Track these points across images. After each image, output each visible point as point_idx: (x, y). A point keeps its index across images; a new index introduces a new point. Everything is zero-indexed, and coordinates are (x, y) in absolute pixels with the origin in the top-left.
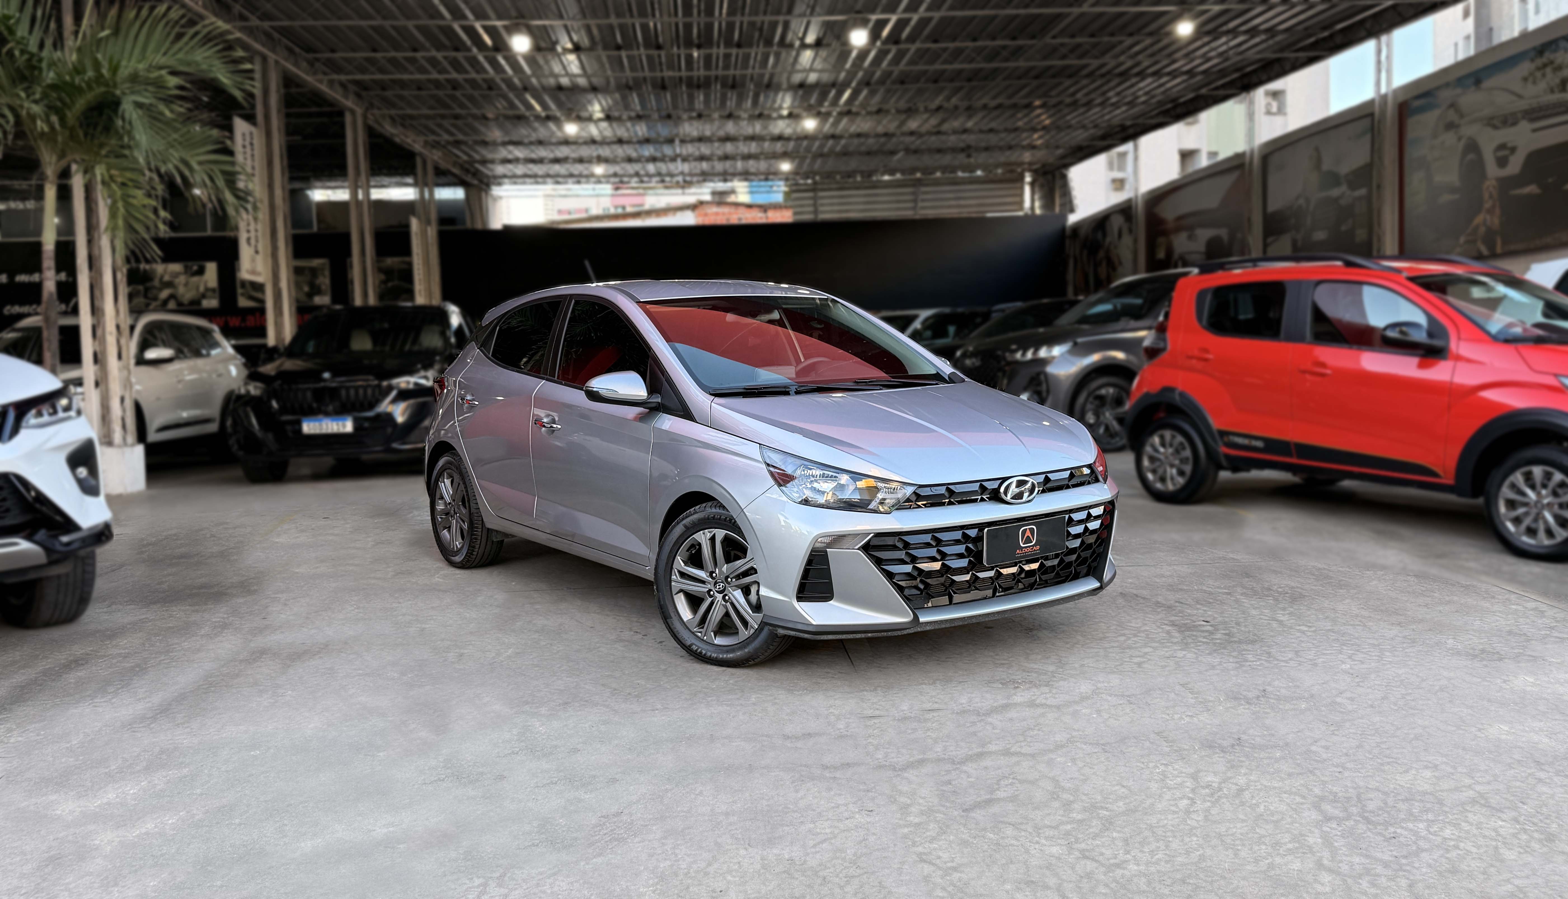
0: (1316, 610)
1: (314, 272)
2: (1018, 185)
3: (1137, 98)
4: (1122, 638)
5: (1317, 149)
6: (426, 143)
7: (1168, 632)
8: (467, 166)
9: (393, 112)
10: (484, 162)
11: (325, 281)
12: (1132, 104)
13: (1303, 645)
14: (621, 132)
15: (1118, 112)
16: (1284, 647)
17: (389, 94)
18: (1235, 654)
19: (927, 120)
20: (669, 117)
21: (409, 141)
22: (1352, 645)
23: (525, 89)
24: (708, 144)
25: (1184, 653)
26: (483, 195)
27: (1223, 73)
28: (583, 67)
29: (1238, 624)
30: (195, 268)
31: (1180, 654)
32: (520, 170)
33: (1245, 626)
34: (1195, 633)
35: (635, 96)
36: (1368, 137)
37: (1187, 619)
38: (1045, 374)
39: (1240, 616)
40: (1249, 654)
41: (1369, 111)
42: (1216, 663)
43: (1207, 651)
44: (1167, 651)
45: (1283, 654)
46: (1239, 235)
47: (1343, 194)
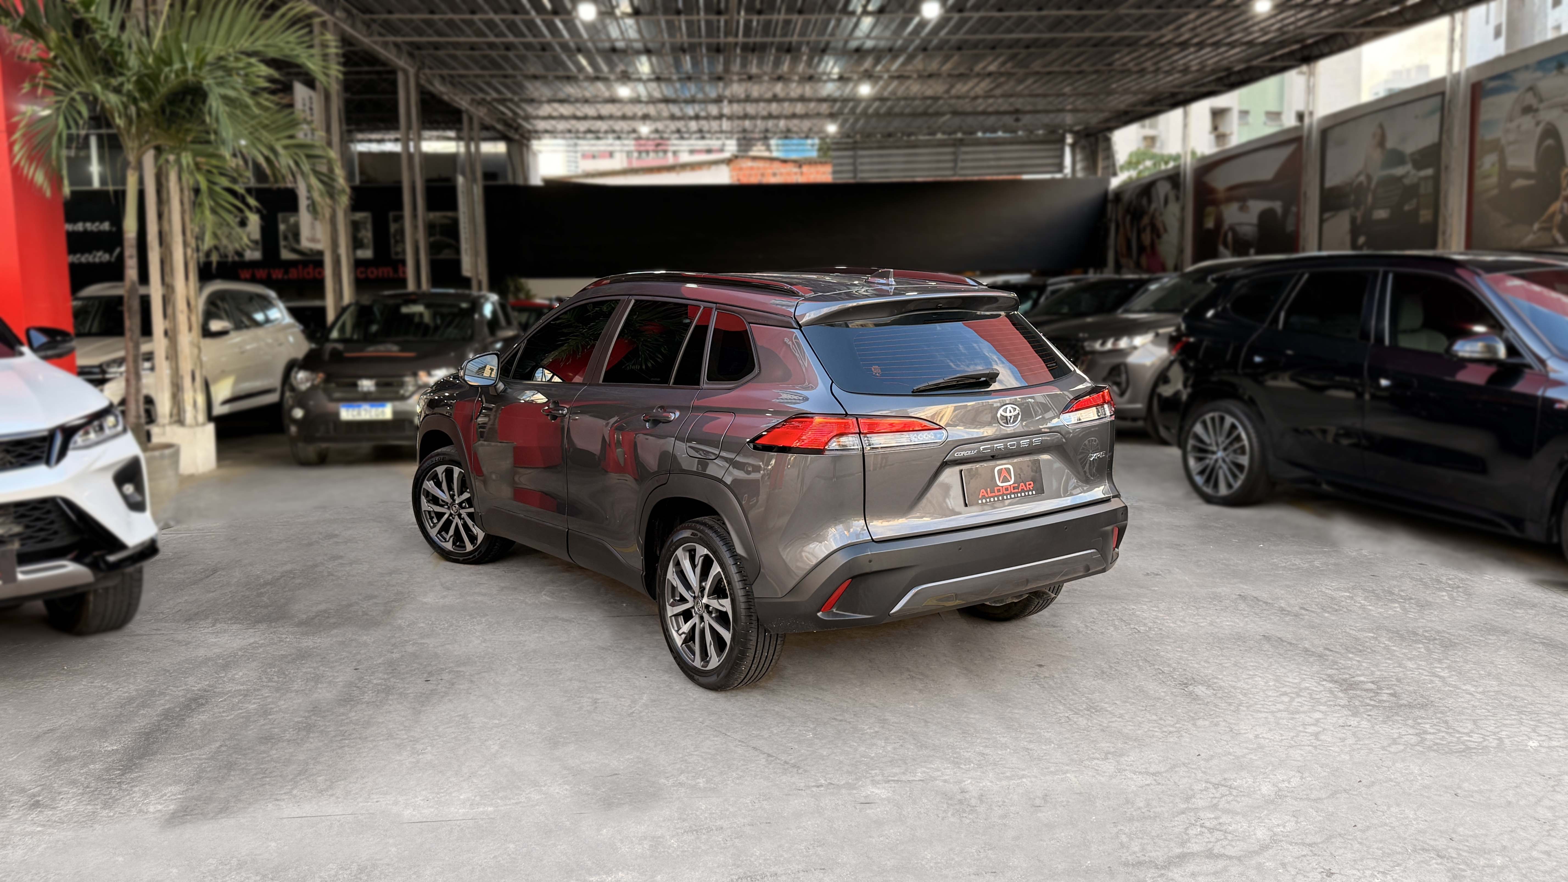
0: (1474, 663)
2: (1058, 146)
3: (1189, 67)
4: (1286, 699)
5: (1381, 127)
6: (473, 100)
7: (1331, 691)
8: (510, 122)
9: (444, 72)
10: (527, 118)
12: (1186, 70)
13: (1478, 711)
14: (668, 91)
16: (1460, 714)
17: (441, 53)
18: (1410, 722)
19: (977, 84)
20: (720, 79)
21: (457, 99)
22: (1531, 713)
23: (579, 50)
24: (754, 105)
25: (1357, 720)
26: (525, 149)
28: (640, 31)
29: (1399, 680)
31: (1353, 721)
32: (561, 125)
33: (1408, 684)
34: (1358, 692)
35: (688, 58)
36: (1437, 117)
37: (1344, 673)
38: (1126, 365)
39: (1398, 670)
40: (1425, 723)
41: (1440, 90)
42: (1396, 736)
43: (1381, 719)
44: (1338, 718)
45: (1461, 724)
46: (1294, 209)
47: (1408, 173)
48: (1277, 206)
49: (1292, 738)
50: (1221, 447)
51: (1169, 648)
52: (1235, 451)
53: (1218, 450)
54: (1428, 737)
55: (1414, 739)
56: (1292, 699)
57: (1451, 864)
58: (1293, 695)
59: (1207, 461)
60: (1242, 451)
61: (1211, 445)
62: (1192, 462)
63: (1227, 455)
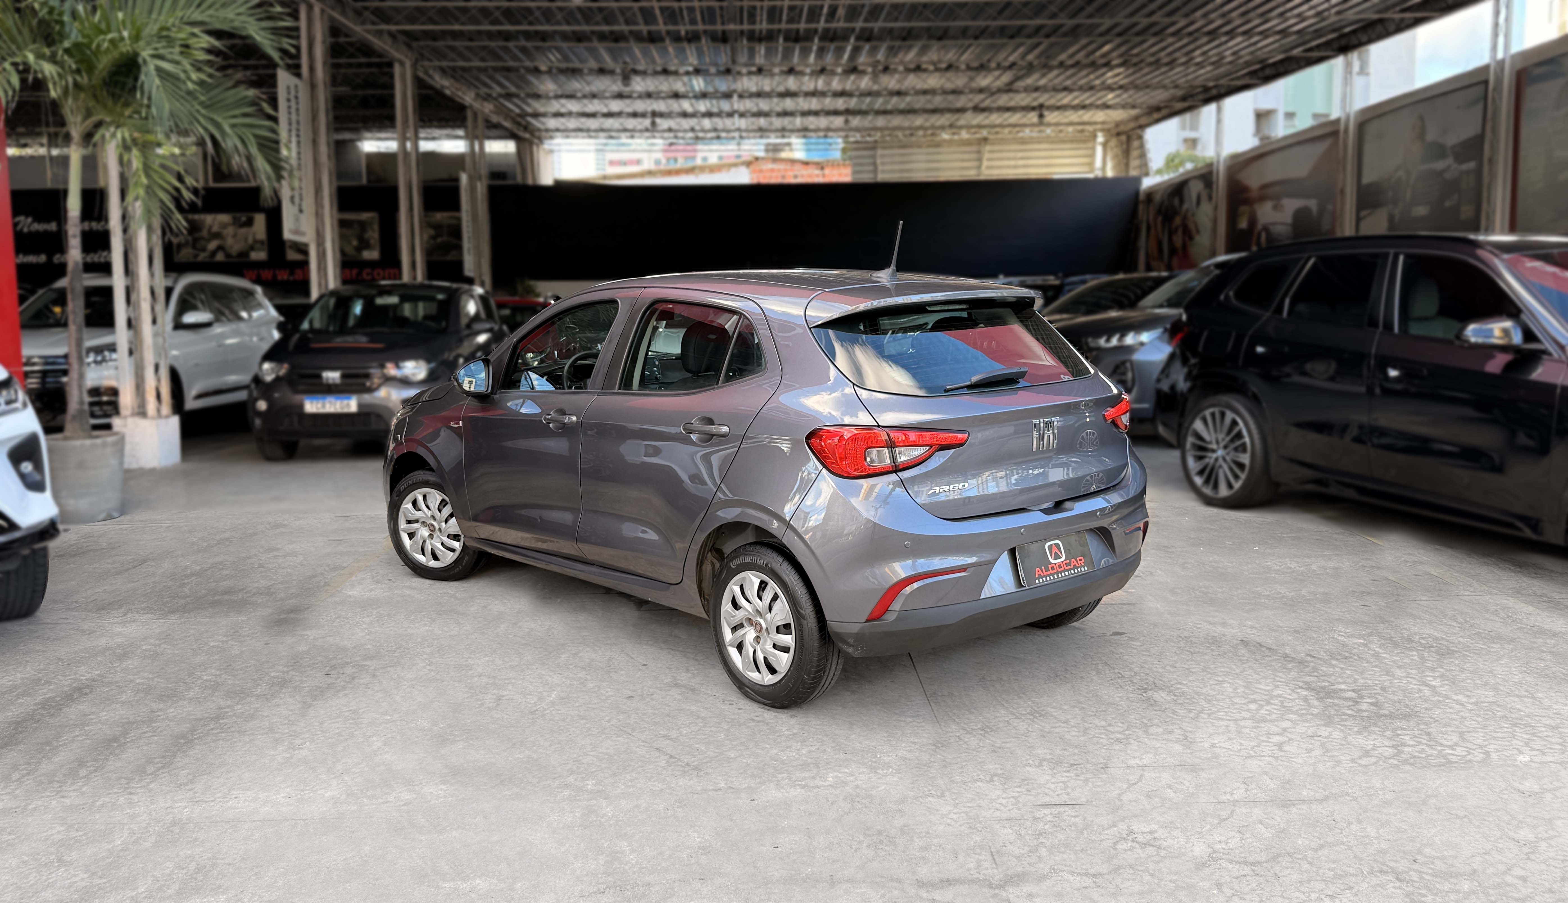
0: (1472, 672)
1: (363, 226)
2: (1090, 145)
3: (1223, 58)
4: (1253, 706)
5: (1421, 118)
6: (478, 95)
7: (1306, 700)
8: (519, 119)
9: (444, 64)
10: (536, 115)
11: (374, 235)
12: (1217, 64)
13: (1467, 723)
14: (678, 86)
15: (1202, 71)
16: (1445, 725)
17: (439, 45)
18: (1388, 733)
19: (998, 78)
20: (728, 71)
21: (459, 93)
22: (1526, 725)
24: (767, 100)
25: (1329, 729)
26: (535, 149)
27: (1318, 33)
29: (1383, 689)
30: (244, 219)
31: (1324, 732)
32: (572, 124)
33: (1394, 693)
34: (1336, 701)
35: (692, 49)
36: (1480, 106)
37: (1324, 681)
38: (1132, 362)
39: (1384, 678)
40: (1405, 735)
41: (1482, 78)
42: (1368, 748)
43: (1356, 729)
44: (1308, 728)
45: (1445, 736)
46: (1330, 207)
47: (1449, 167)
48: (1313, 204)
49: (1253, 748)
50: (1222, 445)
51: (1135, 651)
52: (1236, 449)
53: (1219, 448)
54: (1406, 749)
55: (1391, 751)
56: (1261, 706)
57: (1411, 889)
58: (1263, 703)
59: (1207, 460)
60: (1243, 448)
61: (1210, 443)
62: (1191, 462)
63: (1228, 454)
